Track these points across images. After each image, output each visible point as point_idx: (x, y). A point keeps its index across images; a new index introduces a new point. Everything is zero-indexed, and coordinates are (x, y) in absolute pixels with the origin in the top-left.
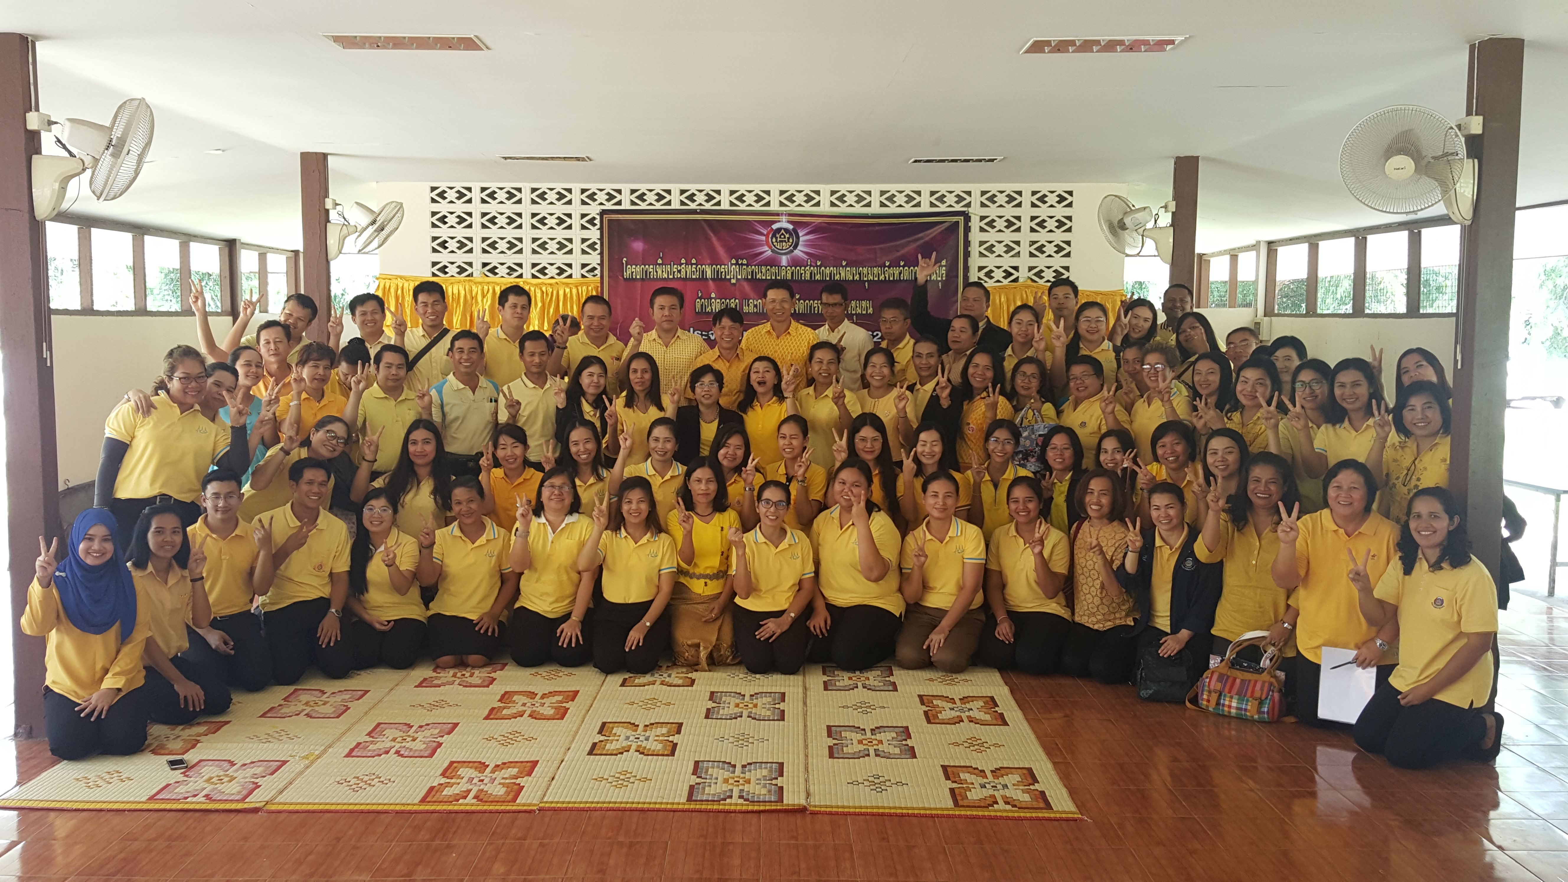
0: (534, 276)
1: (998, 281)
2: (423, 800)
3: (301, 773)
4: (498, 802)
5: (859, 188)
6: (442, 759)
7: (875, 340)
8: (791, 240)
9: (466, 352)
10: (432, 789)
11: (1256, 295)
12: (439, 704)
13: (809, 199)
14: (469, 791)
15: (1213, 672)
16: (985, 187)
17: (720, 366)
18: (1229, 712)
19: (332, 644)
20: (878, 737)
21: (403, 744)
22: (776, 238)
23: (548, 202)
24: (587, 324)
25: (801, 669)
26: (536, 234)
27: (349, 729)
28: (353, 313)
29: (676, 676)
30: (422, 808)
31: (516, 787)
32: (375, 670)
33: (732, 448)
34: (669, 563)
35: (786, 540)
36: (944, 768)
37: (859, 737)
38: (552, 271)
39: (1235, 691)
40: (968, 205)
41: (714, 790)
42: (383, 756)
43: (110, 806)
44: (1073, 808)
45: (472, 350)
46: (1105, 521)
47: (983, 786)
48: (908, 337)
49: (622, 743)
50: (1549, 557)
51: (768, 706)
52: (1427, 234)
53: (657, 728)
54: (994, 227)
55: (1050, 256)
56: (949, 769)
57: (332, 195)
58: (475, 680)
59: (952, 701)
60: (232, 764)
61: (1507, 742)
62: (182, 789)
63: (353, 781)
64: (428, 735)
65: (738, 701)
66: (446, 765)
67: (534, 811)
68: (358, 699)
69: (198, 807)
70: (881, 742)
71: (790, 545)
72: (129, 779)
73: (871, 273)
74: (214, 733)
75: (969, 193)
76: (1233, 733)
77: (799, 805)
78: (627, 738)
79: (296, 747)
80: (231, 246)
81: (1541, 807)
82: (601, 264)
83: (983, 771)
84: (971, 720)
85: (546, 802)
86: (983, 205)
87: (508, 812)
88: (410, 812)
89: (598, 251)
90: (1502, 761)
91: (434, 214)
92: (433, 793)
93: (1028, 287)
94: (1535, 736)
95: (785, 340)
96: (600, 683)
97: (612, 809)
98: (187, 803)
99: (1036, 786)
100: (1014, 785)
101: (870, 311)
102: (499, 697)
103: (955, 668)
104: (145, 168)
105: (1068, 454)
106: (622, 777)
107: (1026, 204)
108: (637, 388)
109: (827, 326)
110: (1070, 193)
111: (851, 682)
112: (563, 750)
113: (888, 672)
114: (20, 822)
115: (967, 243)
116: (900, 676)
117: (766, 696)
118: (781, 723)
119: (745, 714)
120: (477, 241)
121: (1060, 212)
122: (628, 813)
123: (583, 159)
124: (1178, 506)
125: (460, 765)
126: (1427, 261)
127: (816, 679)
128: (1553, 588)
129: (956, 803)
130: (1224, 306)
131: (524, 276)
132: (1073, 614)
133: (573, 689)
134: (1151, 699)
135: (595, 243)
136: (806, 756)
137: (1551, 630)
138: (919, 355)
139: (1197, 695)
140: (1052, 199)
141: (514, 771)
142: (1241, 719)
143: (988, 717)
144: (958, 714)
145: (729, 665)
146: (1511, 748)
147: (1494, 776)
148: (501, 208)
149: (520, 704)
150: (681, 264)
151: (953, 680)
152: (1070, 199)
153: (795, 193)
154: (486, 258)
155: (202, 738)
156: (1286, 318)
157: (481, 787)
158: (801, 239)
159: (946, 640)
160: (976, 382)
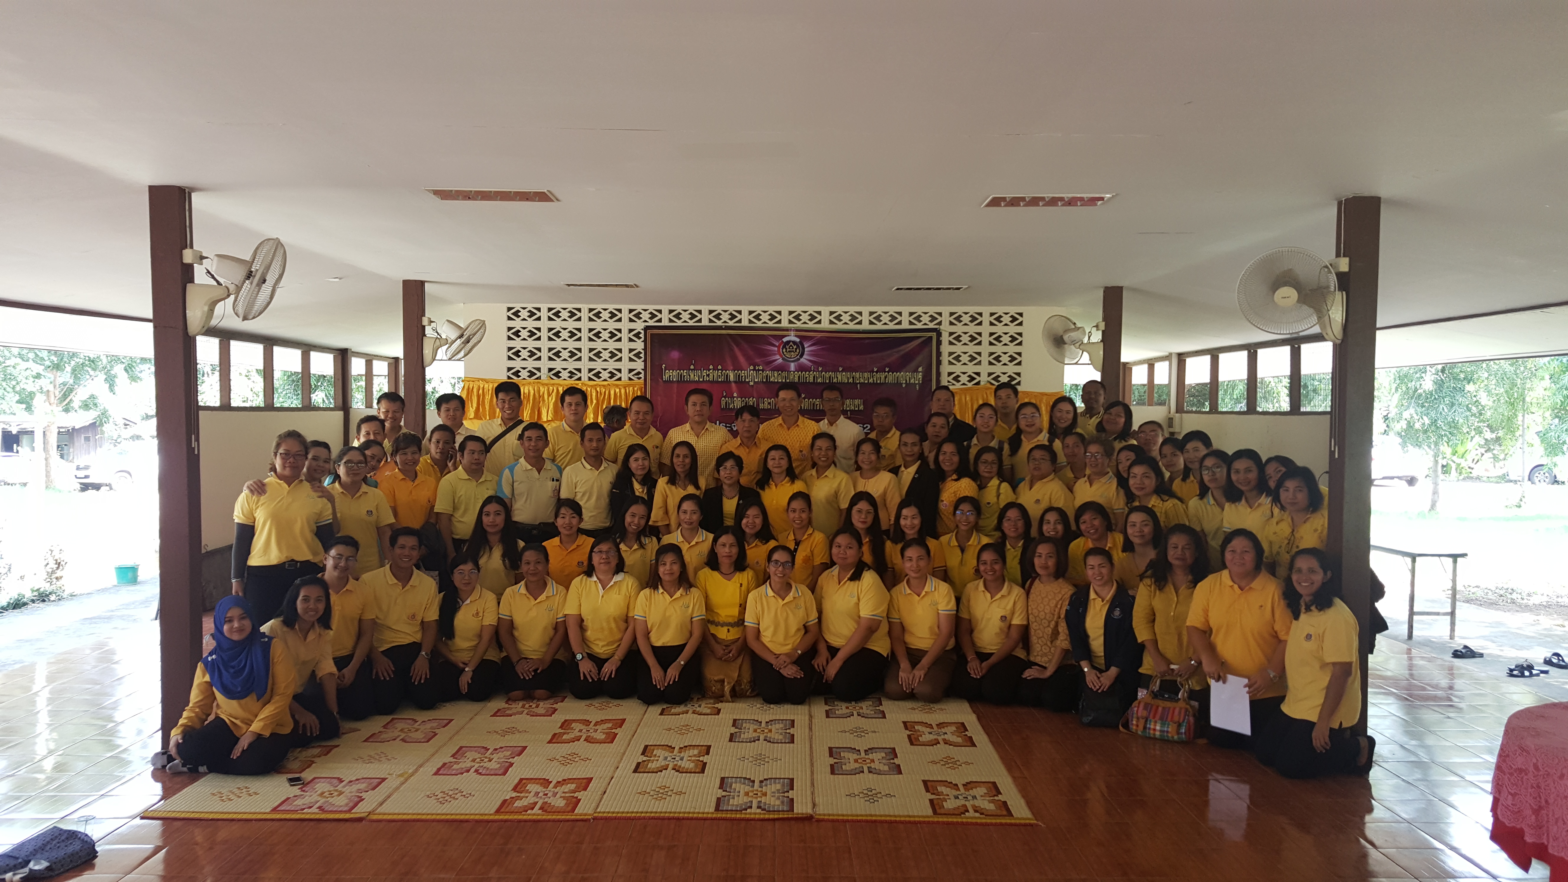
0: (590, 379)
1: (964, 384)
2: (498, 811)
3: (397, 788)
4: (559, 812)
5: (852, 309)
6: (514, 775)
7: (865, 431)
8: (798, 351)
9: (534, 440)
10: (505, 801)
11: (1169, 395)
12: (511, 731)
13: (812, 318)
14: (536, 803)
15: (1139, 703)
16: (953, 309)
17: (741, 452)
18: (1154, 734)
19: (422, 682)
20: (871, 756)
21: (481, 764)
22: (786, 349)
23: (602, 319)
24: (634, 418)
25: (807, 700)
26: (592, 345)
27: (437, 751)
28: (439, 408)
29: (705, 706)
30: (497, 817)
31: (575, 800)
32: (458, 702)
33: (751, 517)
34: (699, 612)
35: (791, 594)
36: (925, 782)
37: (855, 756)
38: (605, 375)
39: (1158, 716)
40: (940, 323)
41: (737, 801)
42: (465, 774)
43: (240, 816)
44: (1030, 815)
45: (539, 438)
46: (1052, 579)
47: (957, 797)
48: (894, 429)
49: (661, 763)
50: (1407, 608)
51: (780, 731)
52: (1305, 348)
53: (689, 749)
54: (960, 341)
55: (1005, 364)
56: (929, 784)
57: (428, 314)
58: (541, 710)
59: (931, 726)
60: (341, 781)
61: (1378, 759)
62: (299, 802)
63: (441, 795)
64: (502, 756)
65: (756, 727)
66: (516, 781)
67: (589, 820)
68: (444, 727)
69: (312, 817)
70: (873, 761)
71: (794, 598)
72: (256, 794)
73: (862, 377)
74: (326, 755)
75: (940, 314)
76: (1158, 752)
77: (806, 814)
78: (666, 758)
79: (393, 767)
80: (343, 356)
81: (1405, 812)
82: (645, 370)
83: (956, 785)
84: (946, 742)
85: (599, 812)
86: (951, 323)
87: (568, 821)
88: (488, 821)
89: (643, 359)
90: (1375, 774)
91: (510, 329)
92: (506, 805)
93: (988, 389)
94: (1400, 754)
95: (795, 431)
96: (643, 712)
97: (653, 818)
98: (303, 813)
99: (1000, 797)
100: (982, 796)
101: (861, 408)
102: (559, 725)
103: (933, 699)
104: (278, 292)
105: (1020, 524)
106: (661, 791)
107: (986, 323)
108: (679, 469)
109: (826, 421)
110: (1021, 315)
111: (848, 711)
112: (613, 769)
113: (878, 703)
114: (164, 832)
115: (939, 354)
116: (887, 706)
117: (779, 723)
118: (792, 745)
119: (762, 738)
120: (545, 350)
121: (1013, 329)
122: (666, 821)
123: (631, 286)
124: (1108, 565)
125: (528, 781)
126: (1306, 369)
127: (819, 709)
128: (1412, 632)
129: (935, 812)
130: (1144, 404)
131: (582, 379)
132: (1028, 654)
133: (621, 718)
134: (1091, 724)
135: (640, 353)
136: (812, 773)
137: (1411, 667)
138: (906, 444)
139: (1127, 721)
140: (1006, 319)
141: (573, 787)
142: (1164, 741)
143: (959, 740)
144: (936, 737)
145: (749, 697)
146: (1381, 764)
147: (1368, 787)
148: (564, 324)
149: (577, 730)
150: (709, 370)
151: (931, 709)
152: (1021, 319)
153: (801, 313)
154: (552, 364)
155: (315, 760)
156: (1193, 415)
157: (546, 800)
158: (806, 350)
159: (925, 675)
160: (946, 467)
